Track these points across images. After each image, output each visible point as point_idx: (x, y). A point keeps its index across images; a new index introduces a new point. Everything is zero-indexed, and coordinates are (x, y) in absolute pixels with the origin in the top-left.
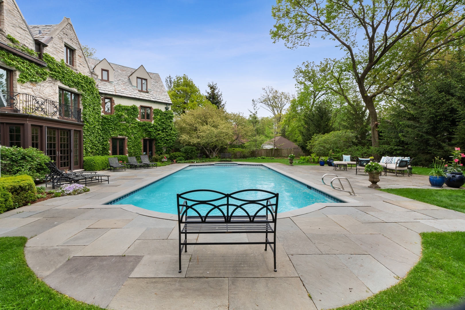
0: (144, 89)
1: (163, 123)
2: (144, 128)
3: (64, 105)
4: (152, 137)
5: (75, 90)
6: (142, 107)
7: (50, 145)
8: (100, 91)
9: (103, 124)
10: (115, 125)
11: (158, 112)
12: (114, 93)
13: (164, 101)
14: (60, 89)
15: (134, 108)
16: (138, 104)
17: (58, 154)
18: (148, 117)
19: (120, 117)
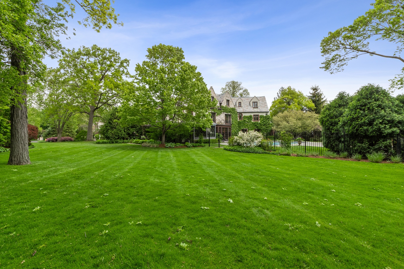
0: (256, 107)
1: (264, 121)
2: (255, 124)
3: (226, 121)
4: (259, 129)
5: (229, 114)
6: (254, 115)
7: (223, 133)
8: (238, 112)
9: (239, 124)
10: (243, 124)
11: (261, 117)
12: (243, 111)
13: (265, 111)
14: (225, 114)
15: (251, 117)
16: (252, 114)
17: (225, 135)
18: (257, 119)
19: (245, 121)
